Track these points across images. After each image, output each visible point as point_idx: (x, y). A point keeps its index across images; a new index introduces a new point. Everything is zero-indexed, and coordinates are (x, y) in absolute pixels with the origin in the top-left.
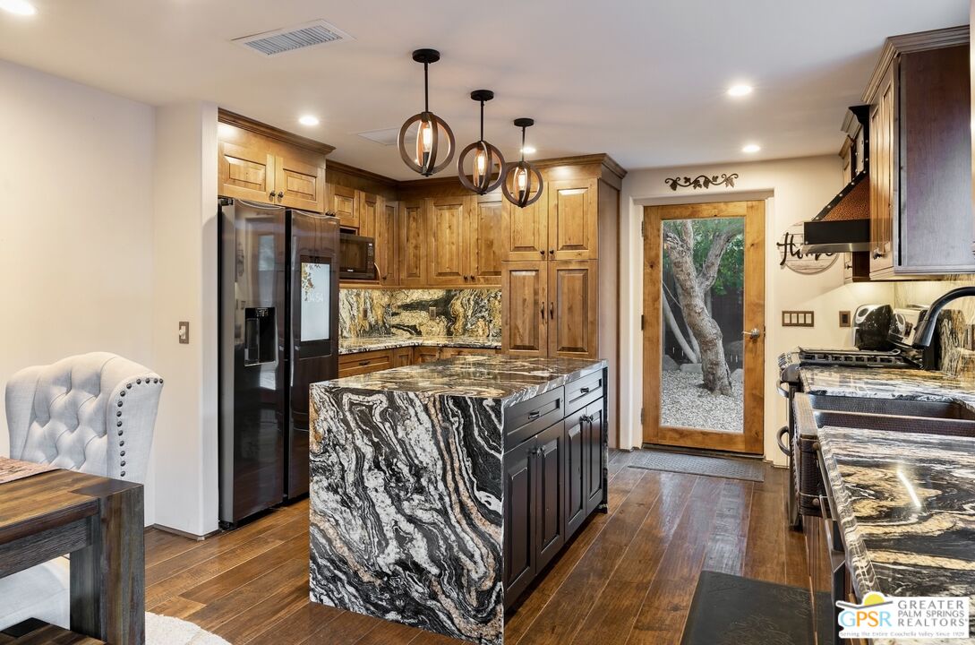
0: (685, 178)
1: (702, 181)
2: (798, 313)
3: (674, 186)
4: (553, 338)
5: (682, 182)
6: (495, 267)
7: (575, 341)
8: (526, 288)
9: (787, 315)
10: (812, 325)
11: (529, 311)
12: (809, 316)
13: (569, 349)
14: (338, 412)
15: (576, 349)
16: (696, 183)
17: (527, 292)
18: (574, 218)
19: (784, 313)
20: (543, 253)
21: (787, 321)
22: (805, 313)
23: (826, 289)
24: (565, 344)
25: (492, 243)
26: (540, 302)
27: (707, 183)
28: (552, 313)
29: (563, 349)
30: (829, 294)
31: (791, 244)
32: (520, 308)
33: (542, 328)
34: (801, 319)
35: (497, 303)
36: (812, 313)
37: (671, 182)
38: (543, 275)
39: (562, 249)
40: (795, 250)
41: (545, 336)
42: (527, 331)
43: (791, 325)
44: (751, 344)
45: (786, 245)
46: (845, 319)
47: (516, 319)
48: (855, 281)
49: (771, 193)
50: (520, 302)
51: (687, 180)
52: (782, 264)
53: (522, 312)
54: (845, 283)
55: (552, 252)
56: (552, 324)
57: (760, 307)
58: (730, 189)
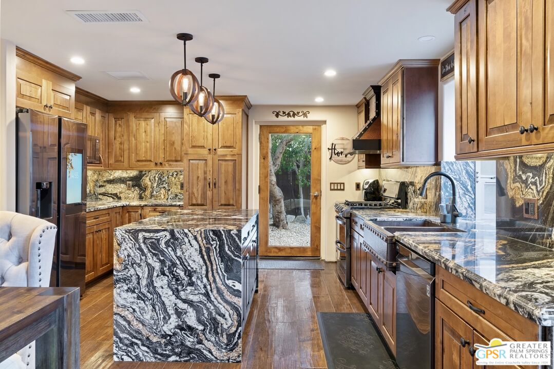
0: (283, 112)
1: (292, 113)
2: (337, 184)
3: (277, 115)
4: (216, 198)
5: (281, 113)
6: (175, 157)
7: (229, 200)
8: (199, 170)
9: (332, 185)
10: (343, 190)
11: (201, 184)
12: (342, 185)
13: (225, 205)
14: (135, 244)
15: (229, 205)
16: (289, 115)
17: (199, 172)
18: (228, 130)
19: (331, 184)
20: (210, 150)
21: (332, 188)
22: (341, 184)
23: (350, 172)
24: (223, 202)
25: (174, 143)
26: (208, 178)
27: (294, 115)
28: (215, 184)
29: (222, 205)
30: (352, 174)
31: (335, 149)
32: (195, 182)
33: (209, 193)
34: (338, 187)
35: (173, 179)
36: (344, 184)
37: (275, 113)
38: (210, 163)
39: (221, 148)
40: (336, 152)
41: (211, 198)
42: (200, 196)
43: (334, 190)
44: (314, 200)
45: (332, 149)
46: (358, 186)
47: (193, 188)
48: (366, 168)
49: (325, 122)
50: (195, 178)
51: (284, 113)
52: (330, 159)
53: (196, 184)
54: (358, 169)
55: (215, 150)
56: (215, 191)
57: (319, 181)
58: (305, 119)
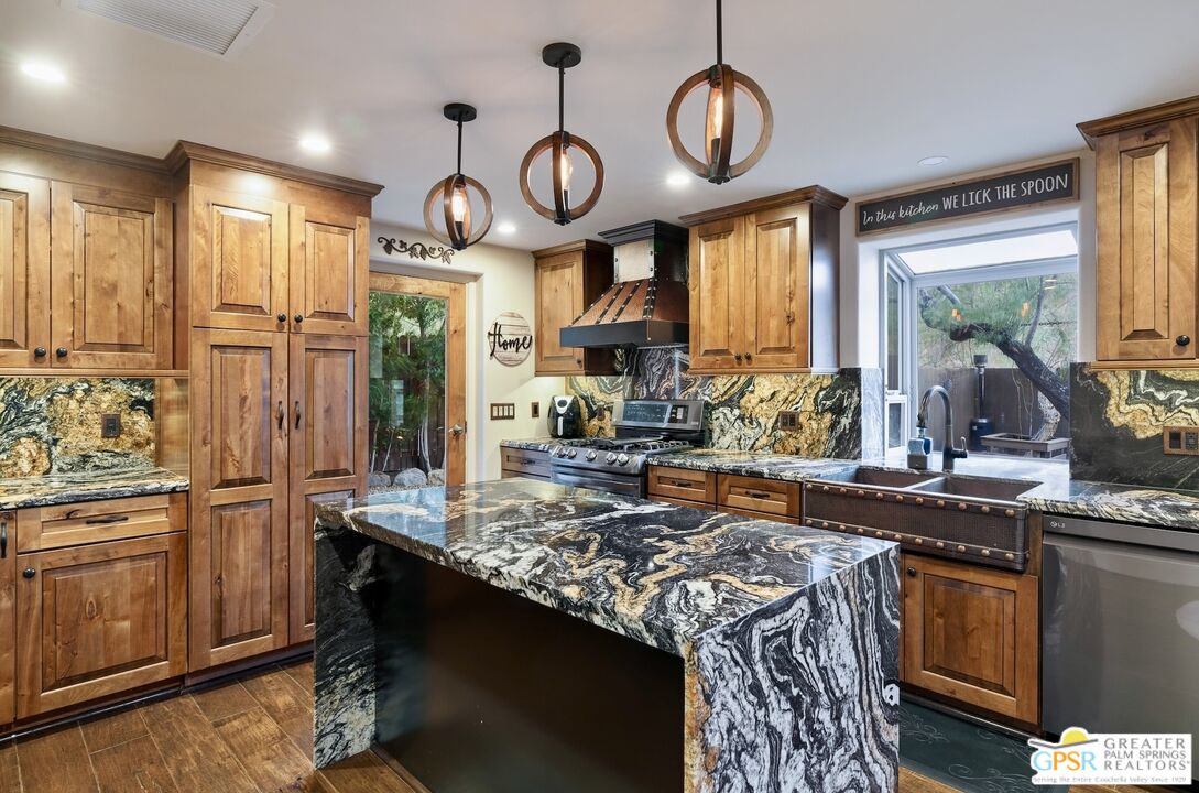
0: (401, 242)
1: (419, 248)
2: (503, 405)
3: (389, 248)
4: (299, 458)
5: (397, 245)
6: (121, 336)
7: (336, 460)
8: (247, 377)
9: (495, 408)
10: (513, 417)
11: (252, 419)
13: (326, 474)
15: (335, 473)
16: (412, 250)
17: (248, 384)
18: (332, 270)
19: (492, 405)
20: (281, 319)
21: (495, 414)
22: (509, 405)
23: (523, 382)
24: (320, 466)
25: (114, 287)
26: (275, 402)
27: (424, 253)
28: (298, 418)
29: (315, 475)
30: (526, 385)
31: (500, 335)
32: (233, 413)
33: (280, 445)
34: (502, 412)
35: (72, 405)
36: (513, 405)
37: (385, 242)
38: (281, 356)
39: (312, 316)
40: (502, 341)
41: (283, 457)
42: (250, 453)
43: (498, 418)
44: (453, 441)
45: (495, 335)
46: (535, 410)
47: (224, 432)
49: (476, 277)
50: (234, 402)
51: (403, 244)
52: (492, 355)
53: (238, 421)
54: (536, 376)
55: (299, 320)
56: (297, 436)
57: (461, 400)
58: (445, 265)
